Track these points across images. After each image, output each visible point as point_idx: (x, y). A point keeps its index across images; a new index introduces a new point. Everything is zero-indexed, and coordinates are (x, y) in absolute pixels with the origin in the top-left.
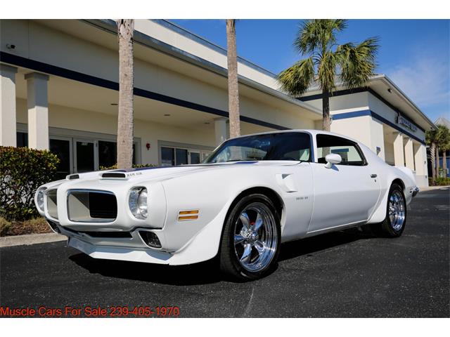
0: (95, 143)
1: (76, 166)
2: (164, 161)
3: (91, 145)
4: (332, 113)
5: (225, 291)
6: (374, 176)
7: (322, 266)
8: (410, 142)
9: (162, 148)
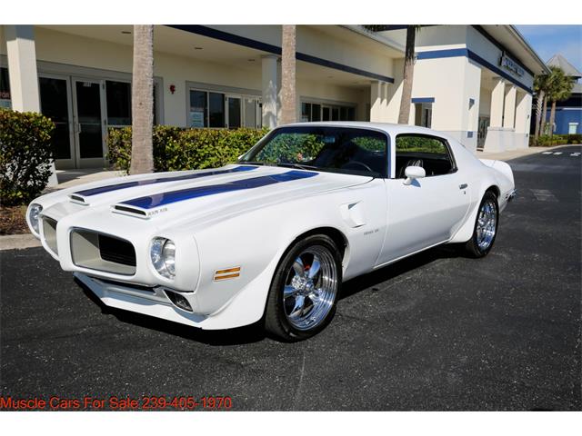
0: (102, 83)
1: (76, 114)
2: (193, 109)
3: (96, 87)
4: (417, 49)
5: (269, 360)
6: (463, 187)
7: (389, 313)
8: (513, 91)
9: (191, 91)
